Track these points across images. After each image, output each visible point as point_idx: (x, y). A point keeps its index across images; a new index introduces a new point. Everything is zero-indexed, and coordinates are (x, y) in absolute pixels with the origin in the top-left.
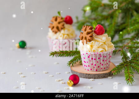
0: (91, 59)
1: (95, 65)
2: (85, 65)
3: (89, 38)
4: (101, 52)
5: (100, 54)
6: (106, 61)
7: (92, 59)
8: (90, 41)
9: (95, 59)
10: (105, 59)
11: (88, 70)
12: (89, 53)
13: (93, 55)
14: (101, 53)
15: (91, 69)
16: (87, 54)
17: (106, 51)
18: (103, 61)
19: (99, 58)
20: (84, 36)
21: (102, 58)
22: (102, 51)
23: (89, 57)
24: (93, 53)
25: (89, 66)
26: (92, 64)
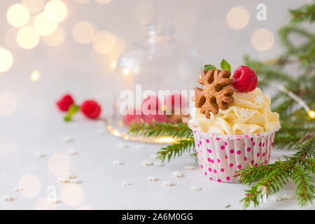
1: (240, 167)
5: (252, 139)
7: (232, 151)
9: (239, 152)
10: (263, 151)
11: (219, 181)
15: (228, 178)
19: (249, 150)
23: (223, 148)
25: (222, 170)
26: (231, 165)
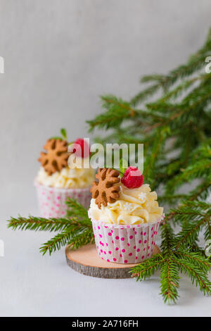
0: (114, 239)
2: (102, 251)
3: (112, 195)
4: (135, 223)
6: (145, 242)
8: (113, 200)
12: (110, 226)
13: (120, 231)
14: (136, 226)
16: (106, 227)
17: (145, 221)
18: (140, 242)
20: (100, 190)
21: (137, 237)
22: (138, 223)
24: (119, 227)
